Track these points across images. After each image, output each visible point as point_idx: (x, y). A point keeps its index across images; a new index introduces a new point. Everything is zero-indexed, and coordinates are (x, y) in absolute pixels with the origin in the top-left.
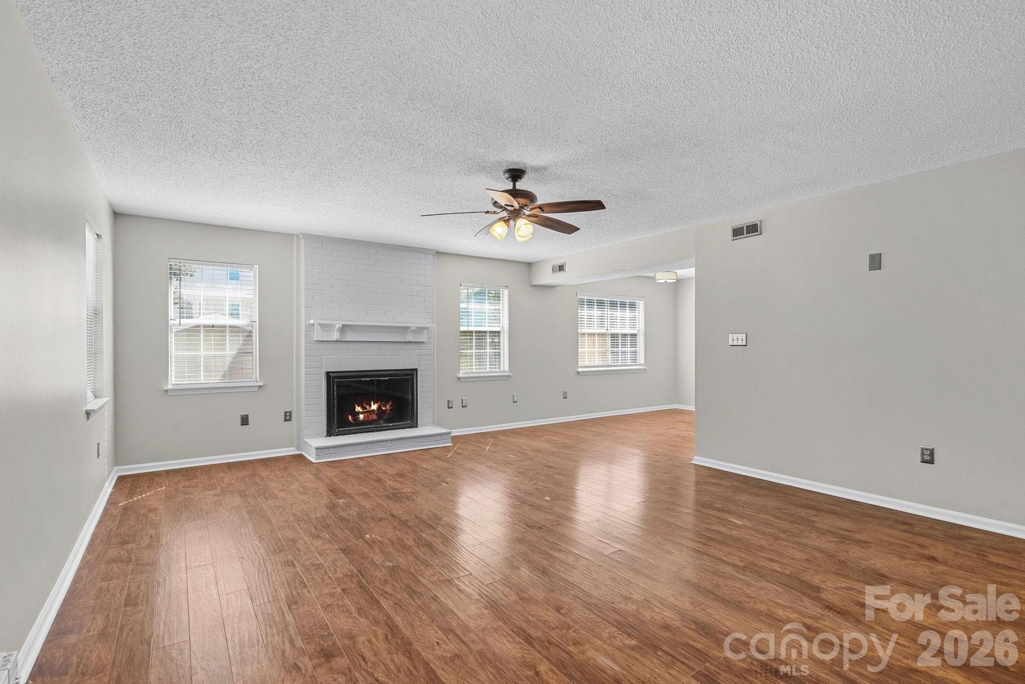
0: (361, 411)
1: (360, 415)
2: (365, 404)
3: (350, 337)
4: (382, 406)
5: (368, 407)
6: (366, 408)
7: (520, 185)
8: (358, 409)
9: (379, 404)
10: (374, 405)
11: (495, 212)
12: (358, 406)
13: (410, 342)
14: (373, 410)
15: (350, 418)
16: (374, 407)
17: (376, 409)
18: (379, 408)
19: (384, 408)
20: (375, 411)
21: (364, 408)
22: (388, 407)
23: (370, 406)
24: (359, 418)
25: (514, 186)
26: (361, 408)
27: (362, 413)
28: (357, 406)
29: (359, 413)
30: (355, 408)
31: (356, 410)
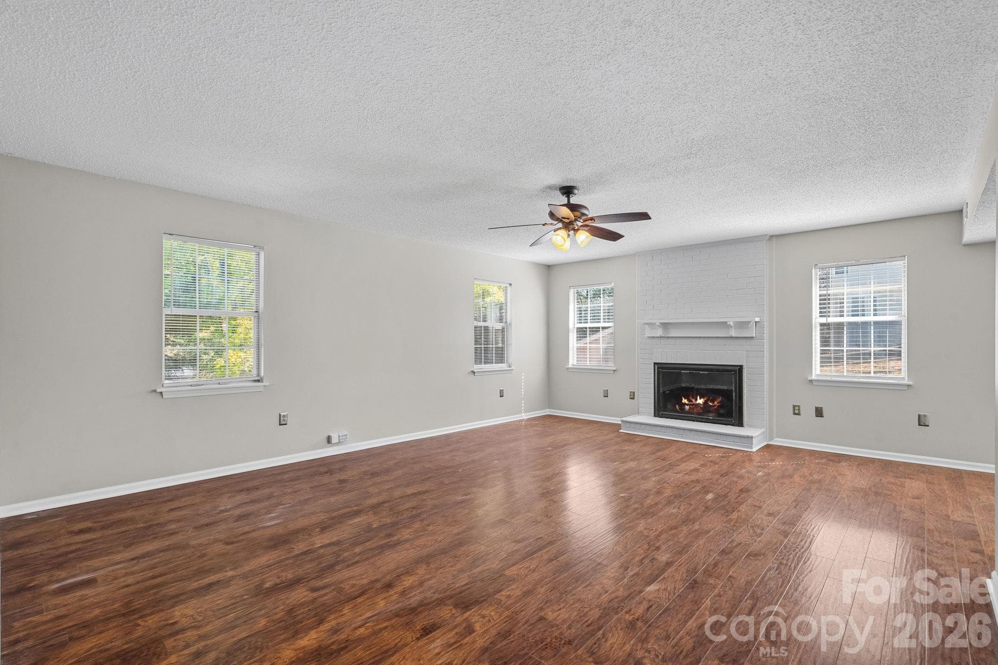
0: (687, 403)
1: (686, 406)
2: (691, 398)
3: (673, 333)
4: (709, 402)
5: (694, 400)
6: (692, 402)
7: (574, 200)
8: (685, 401)
9: (705, 399)
10: (700, 399)
11: (552, 224)
12: (685, 399)
13: (732, 337)
14: (699, 404)
15: (677, 407)
16: (700, 401)
17: (702, 403)
18: (705, 403)
19: (711, 404)
20: (701, 405)
21: (689, 400)
22: (716, 403)
23: (696, 400)
24: (685, 408)
25: (569, 200)
26: (687, 400)
27: (687, 405)
28: (683, 399)
29: (685, 404)
30: (682, 400)
31: (683, 401)
